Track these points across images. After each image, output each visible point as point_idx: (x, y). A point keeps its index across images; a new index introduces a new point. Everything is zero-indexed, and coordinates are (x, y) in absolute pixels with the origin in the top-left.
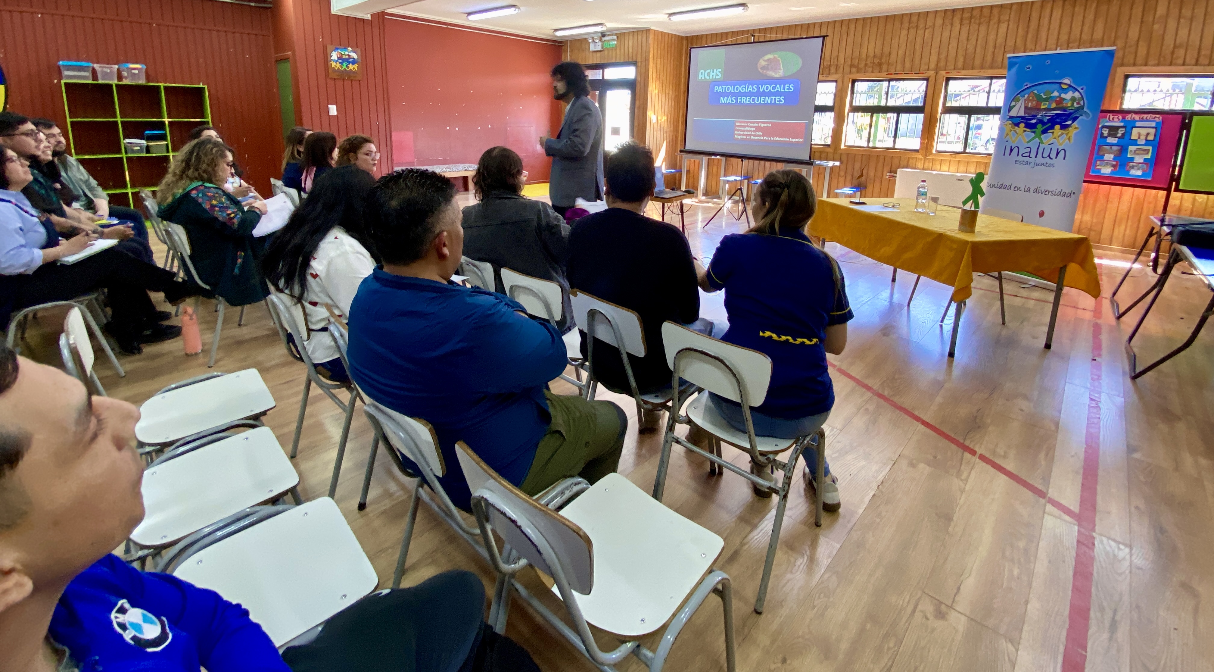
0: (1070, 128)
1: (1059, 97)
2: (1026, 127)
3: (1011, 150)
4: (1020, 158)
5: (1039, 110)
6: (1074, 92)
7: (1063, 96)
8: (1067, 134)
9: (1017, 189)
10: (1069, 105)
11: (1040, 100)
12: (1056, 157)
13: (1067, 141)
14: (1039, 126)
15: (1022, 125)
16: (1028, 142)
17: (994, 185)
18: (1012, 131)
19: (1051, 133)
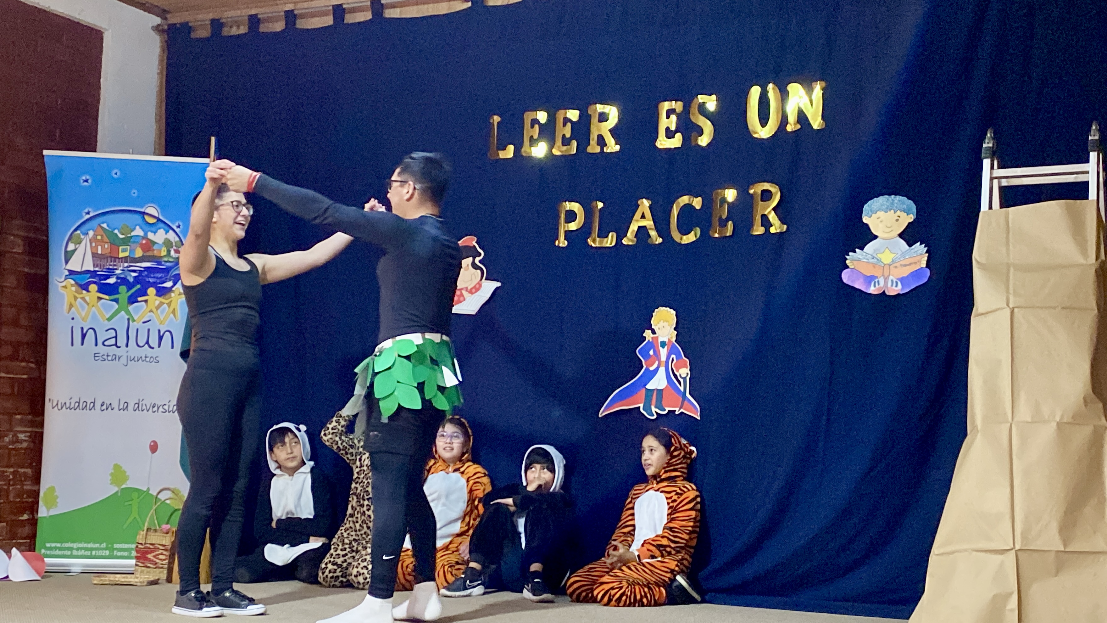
0: (173, 295)
1: (145, 237)
2: (99, 291)
3: (84, 336)
4: (101, 349)
5: (116, 258)
6: (167, 232)
7: (150, 236)
8: (169, 305)
9: (106, 407)
10: (164, 253)
11: (115, 243)
12: (159, 346)
13: (172, 315)
14: (123, 289)
15: (93, 288)
16: (109, 319)
17: (65, 403)
18: (79, 300)
19: (143, 303)
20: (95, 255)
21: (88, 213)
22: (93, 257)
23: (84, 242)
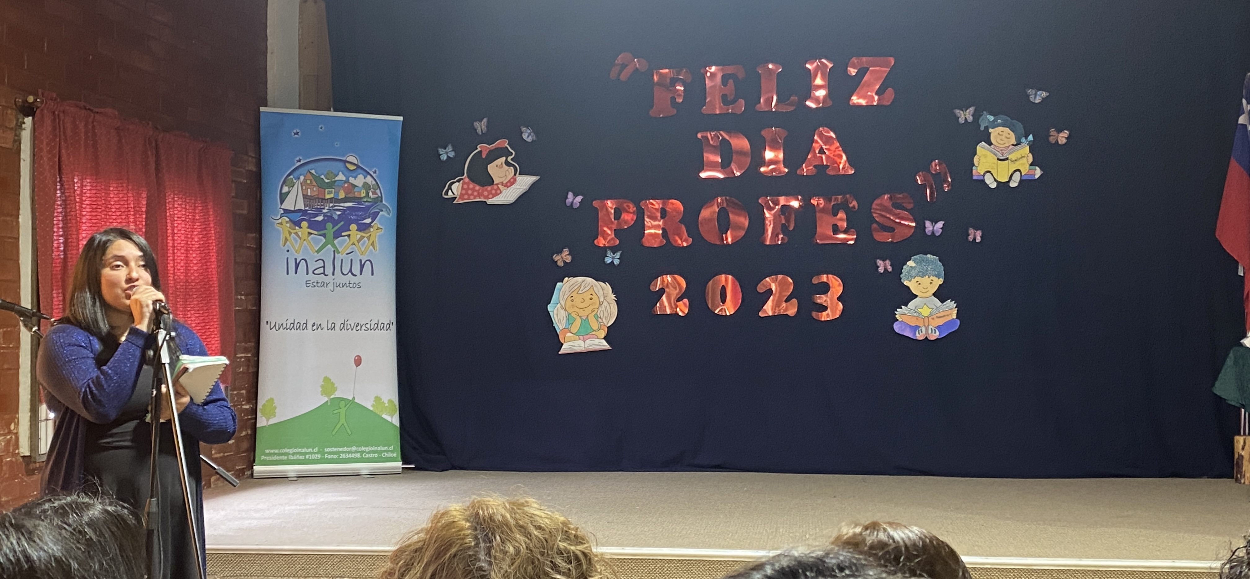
0: (372, 230)
1: (347, 181)
4: (312, 277)
5: (323, 199)
6: (365, 177)
7: (352, 180)
8: (369, 238)
9: (316, 327)
11: (322, 186)
12: (361, 273)
13: (371, 247)
14: (329, 225)
15: (305, 224)
16: (318, 252)
17: (282, 324)
18: (293, 234)
19: (346, 237)
20: (305, 197)
21: (299, 161)
22: (303, 198)
23: (296, 186)
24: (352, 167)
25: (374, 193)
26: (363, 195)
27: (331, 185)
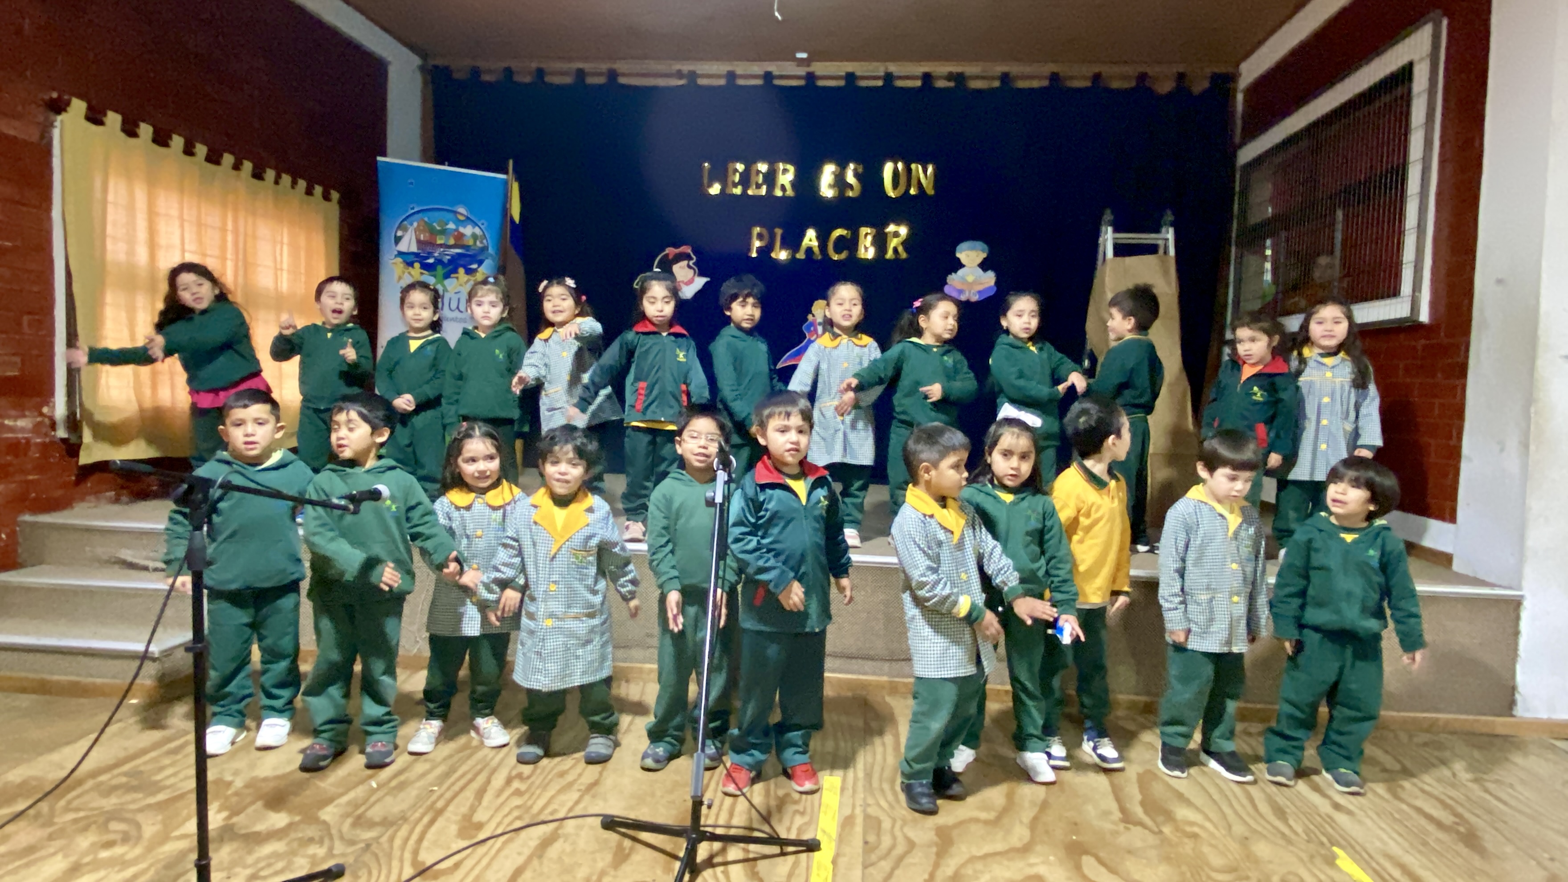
0: (476, 273)
2: (421, 267)
6: (473, 227)
8: (473, 280)
18: (406, 274)
19: (455, 279)
20: (419, 242)
21: (413, 209)
22: (417, 242)
23: (409, 231)
24: (461, 218)
25: (481, 242)
26: (471, 242)
27: (443, 232)
